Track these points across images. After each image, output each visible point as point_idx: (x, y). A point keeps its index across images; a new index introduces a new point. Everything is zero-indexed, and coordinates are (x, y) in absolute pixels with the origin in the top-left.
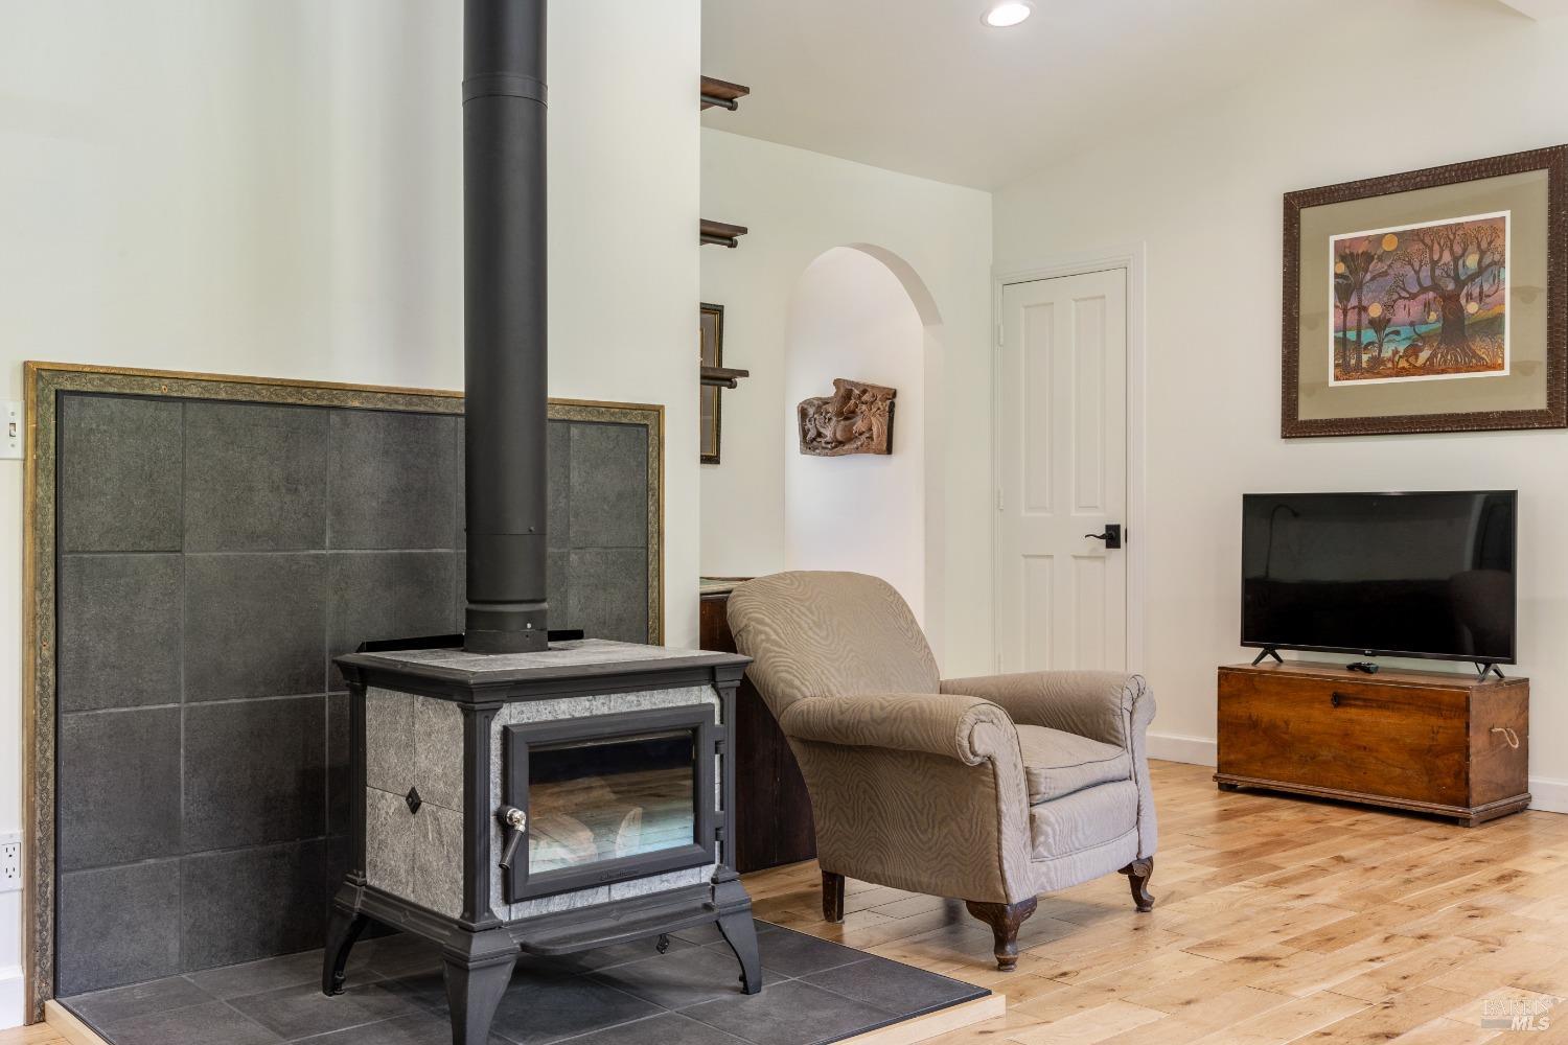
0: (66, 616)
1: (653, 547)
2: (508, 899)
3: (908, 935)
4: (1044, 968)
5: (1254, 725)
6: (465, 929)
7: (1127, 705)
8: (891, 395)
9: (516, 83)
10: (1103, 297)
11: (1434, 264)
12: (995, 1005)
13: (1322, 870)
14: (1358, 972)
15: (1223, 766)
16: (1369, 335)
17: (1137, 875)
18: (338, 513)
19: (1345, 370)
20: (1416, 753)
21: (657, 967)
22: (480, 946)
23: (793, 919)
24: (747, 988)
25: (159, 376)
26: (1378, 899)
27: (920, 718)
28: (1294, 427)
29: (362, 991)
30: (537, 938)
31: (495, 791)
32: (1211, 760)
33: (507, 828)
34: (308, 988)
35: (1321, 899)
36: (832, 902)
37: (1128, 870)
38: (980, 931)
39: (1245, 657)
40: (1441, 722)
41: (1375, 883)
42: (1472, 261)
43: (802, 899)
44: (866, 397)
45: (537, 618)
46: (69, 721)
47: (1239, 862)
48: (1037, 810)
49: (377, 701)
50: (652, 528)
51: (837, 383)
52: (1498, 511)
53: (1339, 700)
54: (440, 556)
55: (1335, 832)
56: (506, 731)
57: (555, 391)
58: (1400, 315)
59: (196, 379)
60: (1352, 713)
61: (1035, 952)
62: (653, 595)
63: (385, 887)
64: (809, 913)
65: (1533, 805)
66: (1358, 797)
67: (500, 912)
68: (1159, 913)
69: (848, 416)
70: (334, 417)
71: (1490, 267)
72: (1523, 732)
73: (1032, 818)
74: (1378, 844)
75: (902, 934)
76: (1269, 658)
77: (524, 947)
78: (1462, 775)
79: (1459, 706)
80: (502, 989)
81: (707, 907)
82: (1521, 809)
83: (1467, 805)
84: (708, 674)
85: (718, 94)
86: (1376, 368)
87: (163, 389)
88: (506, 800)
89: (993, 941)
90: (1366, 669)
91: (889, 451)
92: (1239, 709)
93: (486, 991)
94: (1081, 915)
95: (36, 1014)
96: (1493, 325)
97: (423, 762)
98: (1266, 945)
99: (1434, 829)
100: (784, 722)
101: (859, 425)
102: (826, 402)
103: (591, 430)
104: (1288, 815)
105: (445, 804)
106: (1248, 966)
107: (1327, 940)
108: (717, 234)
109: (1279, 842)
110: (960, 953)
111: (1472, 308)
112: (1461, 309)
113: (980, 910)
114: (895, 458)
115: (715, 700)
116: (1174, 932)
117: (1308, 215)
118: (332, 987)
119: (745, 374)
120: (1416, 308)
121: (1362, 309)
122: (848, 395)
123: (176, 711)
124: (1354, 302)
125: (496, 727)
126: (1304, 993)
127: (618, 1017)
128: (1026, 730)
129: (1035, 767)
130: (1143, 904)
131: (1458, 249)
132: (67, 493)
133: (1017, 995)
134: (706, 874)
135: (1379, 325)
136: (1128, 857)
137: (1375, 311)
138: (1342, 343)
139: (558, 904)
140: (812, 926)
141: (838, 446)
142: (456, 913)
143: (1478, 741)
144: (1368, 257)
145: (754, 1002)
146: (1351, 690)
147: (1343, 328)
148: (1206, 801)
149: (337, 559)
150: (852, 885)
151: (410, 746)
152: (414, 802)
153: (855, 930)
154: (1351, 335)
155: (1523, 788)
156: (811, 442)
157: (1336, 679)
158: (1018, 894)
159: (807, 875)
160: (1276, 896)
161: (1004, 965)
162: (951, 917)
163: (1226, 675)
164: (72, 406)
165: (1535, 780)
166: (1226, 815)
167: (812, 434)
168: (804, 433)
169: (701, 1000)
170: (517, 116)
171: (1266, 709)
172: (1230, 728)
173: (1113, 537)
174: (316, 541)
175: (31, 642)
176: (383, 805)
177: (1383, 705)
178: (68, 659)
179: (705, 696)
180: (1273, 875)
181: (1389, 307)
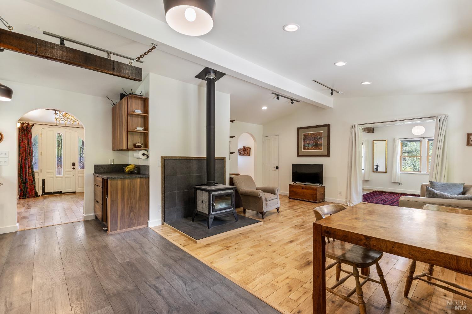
0: (165, 182)
1: (224, 173)
2: (213, 212)
3: (253, 215)
4: (267, 219)
5: (293, 191)
6: (209, 215)
7: (277, 190)
8: (250, 148)
9: (212, 127)
10: (276, 139)
11: (315, 137)
12: (262, 223)
13: (299, 208)
14: (301, 219)
15: (289, 196)
16: (307, 145)
17: (278, 209)
18: (192, 170)
19: (304, 149)
20: (312, 195)
21: (227, 219)
22: (210, 216)
23: (240, 214)
24: (236, 221)
25: (174, 157)
26: (304, 212)
27: (254, 193)
28: (298, 156)
29: (196, 221)
30: (216, 216)
31: (212, 201)
32: (288, 195)
33: (213, 205)
34: (190, 221)
35: (298, 212)
36: (244, 212)
37: (277, 208)
38: (260, 215)
39: (292, 183)
40: (314, 191)
41: (305, 210)
42: (319, 137)
43: (241, 212)
44: (247, 149)
45: (214, 182)
46: (166, 193)
47: (291, 207)
48: (267, 202)
49: (198, 191)
50: (224, 171)
51: (243, 147)
52: (321, 166)
53: (303, 188)
54: (202, 175)
55: (302, 204)
56: (213, 195)
57: (216, 156)
58: (311, 143)
59: (178, 157)
60: (304, 190)
61: (267, 217)
62: (224, 178)
63: (199, 210)
64: (242, 213)
65: (326, 201)
66: (305, 200)
67: (212, 213)
68: (280, 213)
69: (245, 151)
70: (192, 160)
71: (321, 138)
72: (324, 193)
73: (266, 203)
74: (306, 205)
75: (252, 215)
76: (295, 183)
77: (215, 216)
78: (316, 197)
79: (316, 190)
80: (212, 221)
81: (232, 213)
82: (324, 201)
83: (317, 201)
84: (232, 189)
85: (232, 121)
86: (308, 149)
87: (175, 158)
88: (213, 202)
89: (262, 216)
90: (307, 185)
91: (250, 155)
92: (291, 189)
93: (211, 221)
94: (272, 213)
95: (163, 224)
96: (321, 145)
97: (203, 198)
98: (291, 217)
99: (313, 204)
100: (239, 192)
101: (246, 152)
102: (242, 149)
103: (218, 160)
104: (296, 202)
105: (206, 202)
106: (289, 219)
107: (298, 216)
108: (231, 137)
109: (295, 205)
110: (259, 218)
111: (319, 142)
112: (318, 143)
113: (260, 213)
114: (250, 156)
115: (233, 191)
116: (282, 215)
117: (300, 130)
118: (193, 221)
119: (234, 153)
120: (313, 142)
121: (306, 142)
122: (245, 148)
123: (176, 192)
124: (305, 141)
125: (212, 195)
126: (294, 222)
127: (223, 224)
128: (265, 193)
129: (266, 197)
130: (278, 212)
131: (317, 135)
132: (166, 170)
133: (264, 222)
134: (232, 209)
135: (308, 144)
136: (277, 207)
137: (308, 142)
138: (304, 146)
139: (217, 212)
140: (242, 215)
141: (243, 155)
142: (208, 213)
143: (318, 193)
144: (307, 136)
145: (237, 222)
146: (304, 187)
147: (304, 144)
148: (287, 200)
149: (192, 176)
150: (246, 210)
151: (202, 196)
152: (203, 202)
153: (247, 215)
154: (305, 145)
155: (324, 199)
156: (240, 154)
157: (302, 186)
158: (264, 211)
159: (242, 209)
160: (293, 211)
161: (263, 219)
162: (257, 214)
163: (290, 185)
164: (166, 161)
165: (326, 198)
166: (290, 202)
167: (240, 153)
168: (239, 153)
169: (232, 222)
170: (212, 130)
171: (294, 189)
172: (290, 191)
173: (277, 168)
174: (190, 174)
175: (162, 185)
176: (199, 202)
177: (308, 189)
178: (166, 187)
179: (232, 191)
180: (294, 209)
181: (309, 142)
